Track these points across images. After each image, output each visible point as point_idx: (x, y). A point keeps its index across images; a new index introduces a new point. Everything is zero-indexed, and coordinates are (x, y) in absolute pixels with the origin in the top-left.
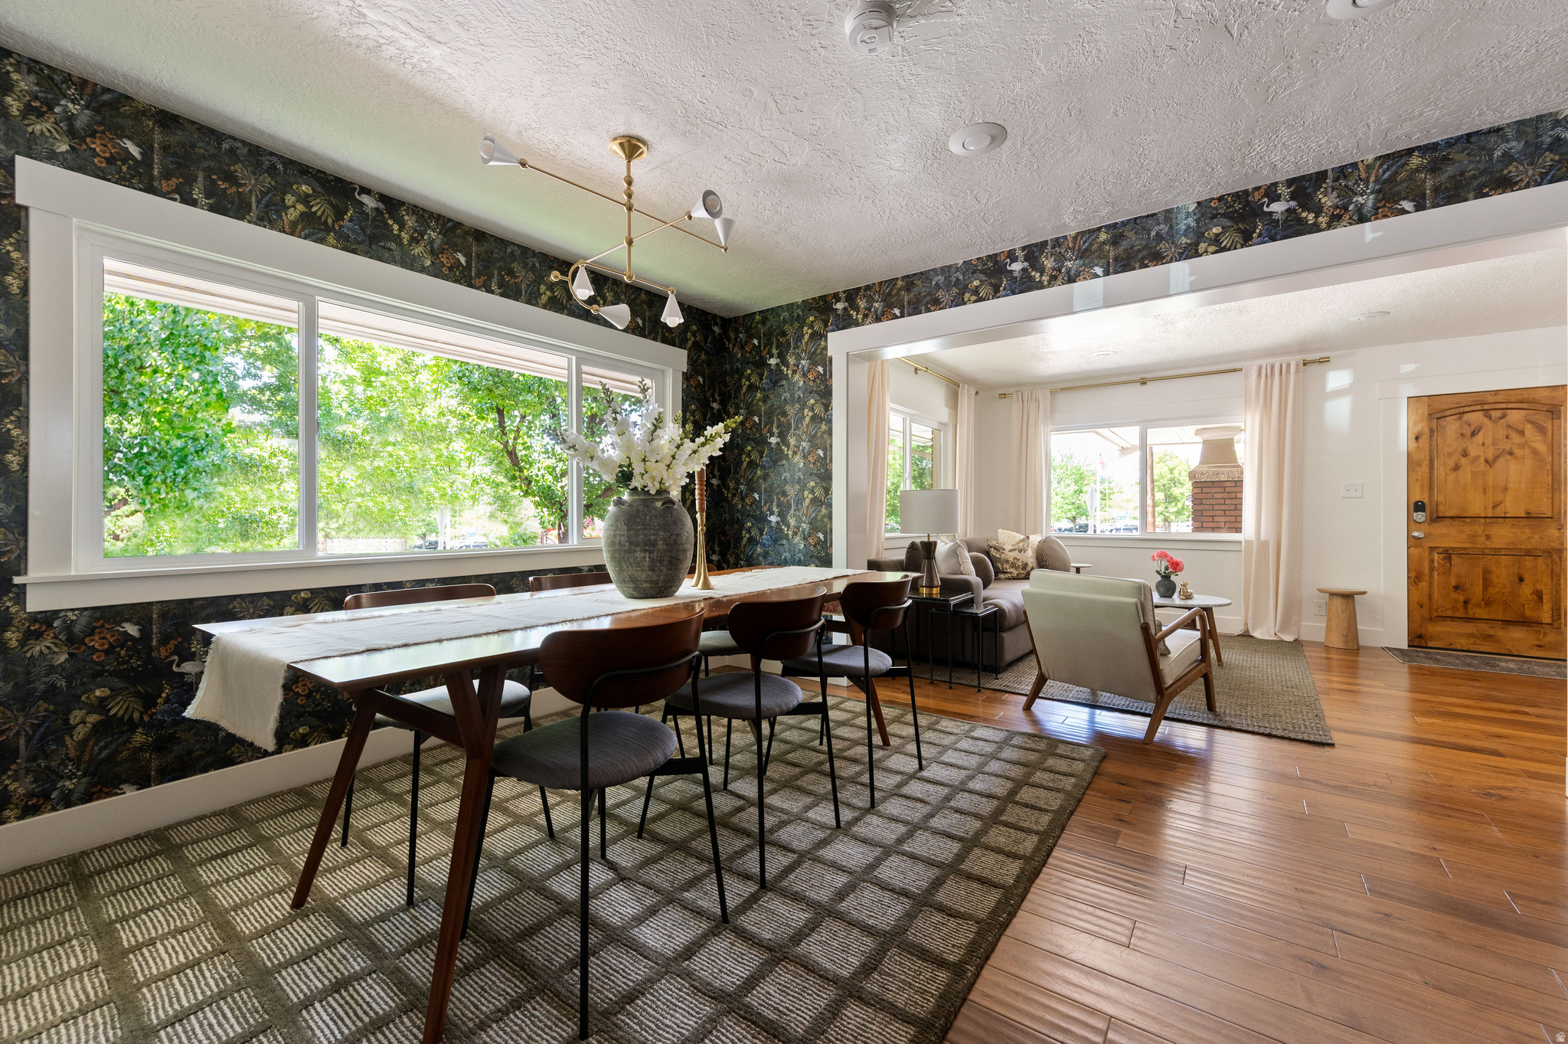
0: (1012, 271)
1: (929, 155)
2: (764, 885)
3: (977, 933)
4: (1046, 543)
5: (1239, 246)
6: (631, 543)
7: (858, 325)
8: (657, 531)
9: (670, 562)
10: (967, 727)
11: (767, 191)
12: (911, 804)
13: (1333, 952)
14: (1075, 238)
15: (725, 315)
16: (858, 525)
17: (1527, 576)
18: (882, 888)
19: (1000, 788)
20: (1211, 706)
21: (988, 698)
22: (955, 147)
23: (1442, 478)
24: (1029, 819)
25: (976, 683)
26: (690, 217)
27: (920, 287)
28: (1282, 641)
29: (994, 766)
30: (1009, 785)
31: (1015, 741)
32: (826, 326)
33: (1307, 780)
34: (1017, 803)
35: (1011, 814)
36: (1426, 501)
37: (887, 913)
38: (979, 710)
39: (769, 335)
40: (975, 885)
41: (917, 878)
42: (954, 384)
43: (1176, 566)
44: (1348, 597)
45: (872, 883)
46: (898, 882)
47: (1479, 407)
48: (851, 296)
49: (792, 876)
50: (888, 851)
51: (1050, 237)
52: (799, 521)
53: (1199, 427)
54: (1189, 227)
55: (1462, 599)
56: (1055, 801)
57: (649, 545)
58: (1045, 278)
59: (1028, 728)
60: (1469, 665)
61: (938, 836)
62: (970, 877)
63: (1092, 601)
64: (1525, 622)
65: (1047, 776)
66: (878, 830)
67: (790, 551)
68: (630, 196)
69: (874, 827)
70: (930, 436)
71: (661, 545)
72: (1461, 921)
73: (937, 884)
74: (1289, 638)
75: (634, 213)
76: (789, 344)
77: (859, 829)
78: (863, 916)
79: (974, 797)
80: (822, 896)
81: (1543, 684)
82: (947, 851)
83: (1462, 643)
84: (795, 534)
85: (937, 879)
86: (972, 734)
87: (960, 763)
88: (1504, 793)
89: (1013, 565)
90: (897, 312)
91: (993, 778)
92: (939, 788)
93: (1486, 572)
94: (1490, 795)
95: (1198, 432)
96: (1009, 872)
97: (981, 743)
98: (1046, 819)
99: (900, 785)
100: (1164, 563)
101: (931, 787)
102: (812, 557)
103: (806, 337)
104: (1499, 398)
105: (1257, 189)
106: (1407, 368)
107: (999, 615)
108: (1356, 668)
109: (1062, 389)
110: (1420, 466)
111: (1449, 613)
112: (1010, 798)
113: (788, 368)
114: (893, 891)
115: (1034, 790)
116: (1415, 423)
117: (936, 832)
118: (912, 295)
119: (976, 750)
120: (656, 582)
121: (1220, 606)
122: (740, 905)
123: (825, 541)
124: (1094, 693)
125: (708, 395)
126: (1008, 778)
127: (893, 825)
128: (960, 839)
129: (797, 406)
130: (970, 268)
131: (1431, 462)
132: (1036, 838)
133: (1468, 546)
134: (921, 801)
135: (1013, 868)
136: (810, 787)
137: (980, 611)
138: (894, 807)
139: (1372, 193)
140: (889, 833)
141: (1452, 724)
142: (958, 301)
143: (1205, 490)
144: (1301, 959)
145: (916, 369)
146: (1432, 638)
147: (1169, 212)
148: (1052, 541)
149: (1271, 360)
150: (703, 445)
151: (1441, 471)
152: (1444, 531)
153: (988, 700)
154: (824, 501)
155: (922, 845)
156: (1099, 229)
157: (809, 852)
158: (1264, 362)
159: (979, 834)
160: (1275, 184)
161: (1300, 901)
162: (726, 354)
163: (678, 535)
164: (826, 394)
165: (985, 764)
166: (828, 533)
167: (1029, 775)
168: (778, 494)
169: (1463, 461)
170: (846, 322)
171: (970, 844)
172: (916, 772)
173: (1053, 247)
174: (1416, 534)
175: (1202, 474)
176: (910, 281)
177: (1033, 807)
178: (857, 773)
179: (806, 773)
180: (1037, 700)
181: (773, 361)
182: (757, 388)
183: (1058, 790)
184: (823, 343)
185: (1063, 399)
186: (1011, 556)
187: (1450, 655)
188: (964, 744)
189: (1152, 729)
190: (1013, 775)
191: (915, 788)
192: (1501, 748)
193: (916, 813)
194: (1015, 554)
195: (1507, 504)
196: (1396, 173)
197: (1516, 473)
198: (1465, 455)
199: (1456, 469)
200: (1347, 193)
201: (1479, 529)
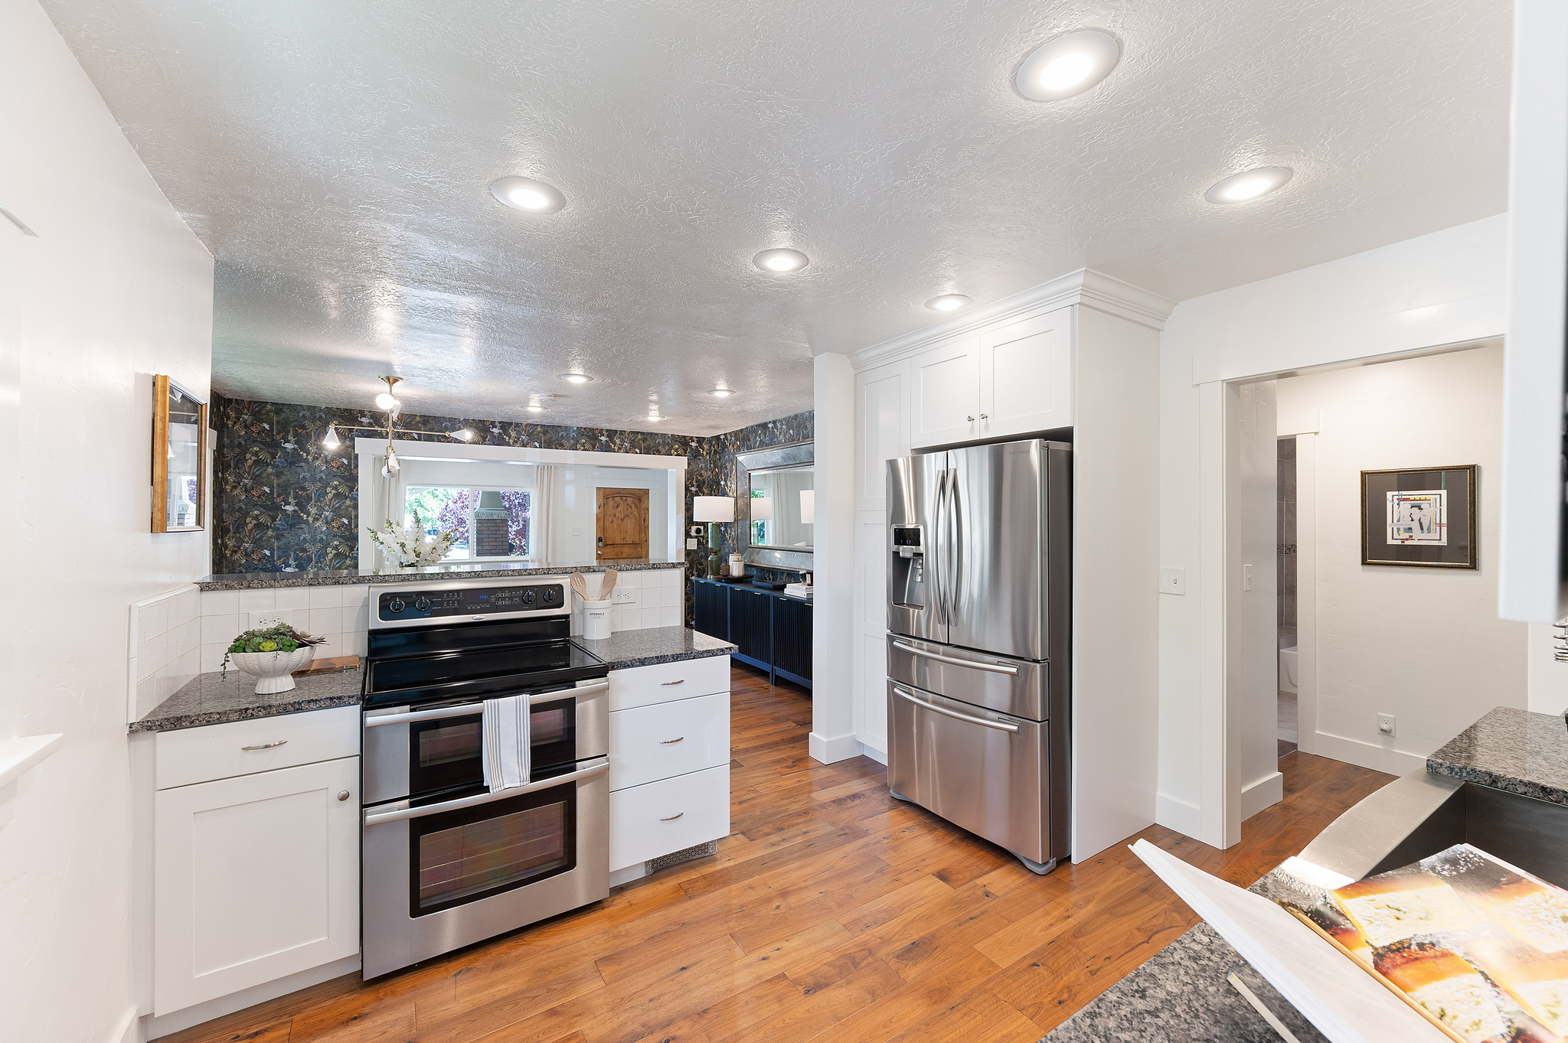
0: (493, 433)
5: (589, 450)
14: (526, 425)
23: (607, 526)
27: (432, 424)
36: (602, 537)
39: (284, 425)
47: (619, 495)
51: (513, 421)
54: (574, 436)
58: (511, 441)
76: (309, 437)
104: (625, 492)
105: (597, 429)
106: (595, 474)
110: (600, 520)
113: (308, 454)
116: (599, 500)
131: (604, 519)
133: (616, 557)
139: (629, 443)
143: (484, 525)
147: (566, 427)
151: (607, 523)
152: (608, 550)
154: (349, 555)
156: (537, 425)
160: (603, 430)
164: (351, 480)
168: (295, 550)
169: (614, 519)
173: (515, 427)
174: (599, 552)
175: (483, 514)
181: (289, 446)
182: (267, 465)
195: (627, 538)
196: (635, 439)
197: (630, 524)
198: (615, 516)
199: (612, 522)
200: (623, 441)
201: (619, 549)
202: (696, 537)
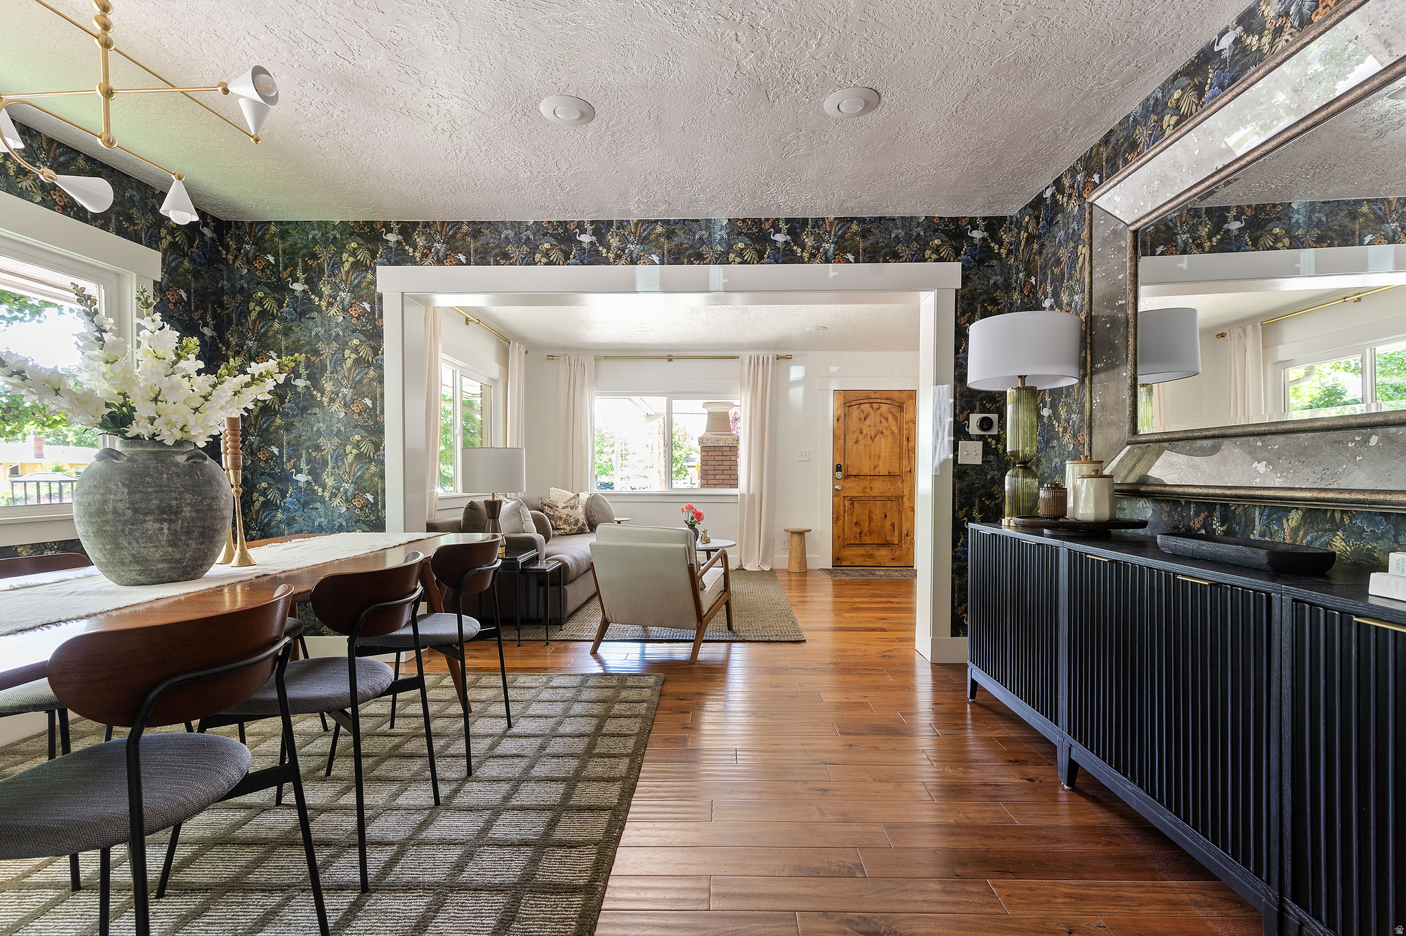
0: (581, 242)
1: (520, 111)
2: (365, 888)
3: (598, 853)
4: (593, 499)
5: (755, 262)
6: (135, 511)
7: (415, 263)
8: (181, 493)
9: (203, 534)
10: (545, 679)
11: (318, 85)
12: (507, 761)
13: (828, 779)
14: (637, 224)
15: (222, 216)
16: (415, 484)
17: (888, 514)
18: (500, 846)
19: (587, 726)
20: (730, 627)
21: (557, 649)
22: (545, 108)
23: (850, 448)
24: (618, 746)
25: (544, 636)
26: (226, 91)
27: (487, 236)
28: (763, 571)
29: (578, 708)
30: (594, 721)
31: (590, 683)
32: (374, 257)
33: (796, 668)
34: (605, 735)
35: (603, 746)
36: (842, 464)
37: (510, 867)
38: (548, 662)
39: (291, 254)
40: (586, 814)
41: (532, 826)
42: (505, 340)
43: (699, 516)
44: (801, 534)
45: (488, 845)
46: (515, 836)
47: (868, 401)
48: (407, 229)
49: (397, 869)
50: (496, 811)
51: (615, 218)
52: (339, 480)
53: (706, 401)
54: (722, 238)
55: (859, 531)
56: (635, 726)
57: (168, 513)
58: (611, 256)
59: (599, 670)
60: (863, 576)
61: (542, 784)
62: (580, 809)
63: (651, 549)
64: (887, 544)
65: (623, 706)
66: (481, 795)
67: (326, 515)
68: (106, 27)
69: (474, 793)
70: (480, 392)
71: (187, 512)
72: (883, 737)
73: (552, 824)
74: (767, 568)
75: (111, 53)
76: (321, 271)
77: (461, 800)
78: (489, 878)
79: (566, 739)
80: (439, 875)
81: (897, 583)
82: (553, 793)
83: (859, 561)
84: (333, 495)
85: (552, 820)
86: (551, 684)
87: (546, 712)
88: (890, 654)
89: (566, 522)
90: (462, 258)
91: (580, 719)
92: (532, 740)
93: (870, 512)
94: (884, 656)
95: (705, 405)
96: (612, 793)
97: (561, 691)
98: (631, 742)
99: (492, 747)
100: (691, 514)
101: (524, 741)
102: (357, 521)
103: (347, 266)
104: (877, 395)
105: (767, 220)
106: (834, 369)
107: (563, 570)
108: (805, 585)
109: (605, 357)
110: (839, 439)
111: (853, 542)
112: (598, 731)
113: (321, 298)
114: (512, 845)
115: (616, 721)
116: (837, 409)
117: (539, 780)
118: (479, 244)
119: (558, 698)
120: (179, 561)
121: (729, 546)
122: (341, 919)
123: (376, 503)
124: (645, 630)
125: (196, 316)
126: (592, 716)
127: (495, 786)
128: (564, 780)
129: (335, 345)
130: (541, 229)
131: (845, 436)
132: (627, 760)
133: (862, 495)
134: (518, 756)
135: (615, 790)
136: (392, 774)
137: (547, 566)
138: (491, 769)
139: (832, 243)
140: (493, 795)
141: (861, 615)
142: (529, 261)
143: (710, 453)
144: (813, 789)
145: (467, 320)
146: (844, 560)
147: (708, 221)
148: (599, 497)
149: (757, 353)
150: (248, 385)
151: (850, 443)
152: (850, 485)
153: (557, 651)
154: (374, 456)
155: (529, 795)
156: (656, 221)
157: (410, 838)
158: (753, 353)
159: (578, 772)
160: (778, 219)
161: (805, 751)
162: (221, 266)
163: (213, 498)
164: (375, 336)
165: (569, 709)
166: (380, 493)
167: (609, 709)
168: (308, 448)
169: (861, 436)
170: (399, 258)
171: (572, 782)
172: (506, 731)
173: (618, 228)
174: (837, 487)
175: (708, 440)
176: (477, 229)
177: (619, 735)
178: (442, 746)
179: (383, 760)
180: (602, 644)
181: (298, 287)
182: (274, 317)
183: (636, 716)
184: (370, 276)
185: (605, 365)
186: (564, 513)
187: (853, 570)
188: (546, 695)
189: (695, 651)
190: (595, 712)
191: (508, 746)
192: (885, 626)
193: (515, 769)
194: (568, 511)
195: (880, 466)
196: (845, 233)
197: (884, 445)
198: (861, 433)
199: (857, 442)
200: (819, 239)
201: (867, 483)
202: (980, 438)
